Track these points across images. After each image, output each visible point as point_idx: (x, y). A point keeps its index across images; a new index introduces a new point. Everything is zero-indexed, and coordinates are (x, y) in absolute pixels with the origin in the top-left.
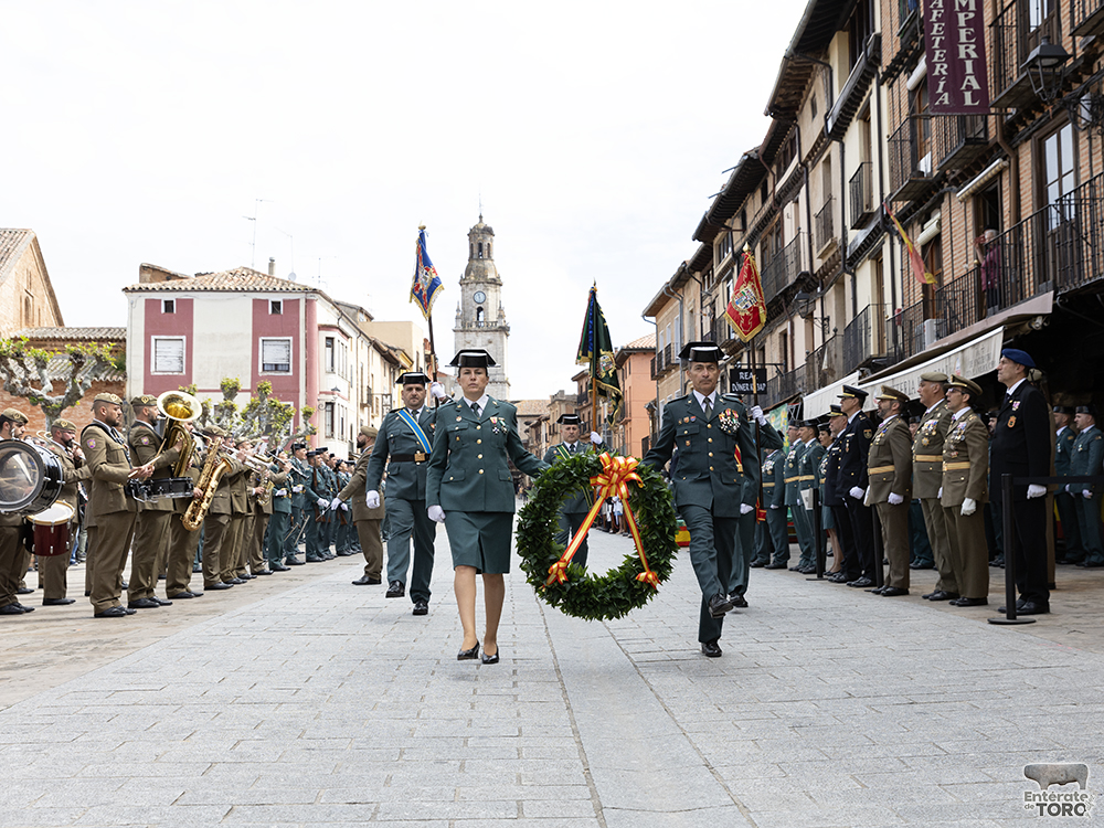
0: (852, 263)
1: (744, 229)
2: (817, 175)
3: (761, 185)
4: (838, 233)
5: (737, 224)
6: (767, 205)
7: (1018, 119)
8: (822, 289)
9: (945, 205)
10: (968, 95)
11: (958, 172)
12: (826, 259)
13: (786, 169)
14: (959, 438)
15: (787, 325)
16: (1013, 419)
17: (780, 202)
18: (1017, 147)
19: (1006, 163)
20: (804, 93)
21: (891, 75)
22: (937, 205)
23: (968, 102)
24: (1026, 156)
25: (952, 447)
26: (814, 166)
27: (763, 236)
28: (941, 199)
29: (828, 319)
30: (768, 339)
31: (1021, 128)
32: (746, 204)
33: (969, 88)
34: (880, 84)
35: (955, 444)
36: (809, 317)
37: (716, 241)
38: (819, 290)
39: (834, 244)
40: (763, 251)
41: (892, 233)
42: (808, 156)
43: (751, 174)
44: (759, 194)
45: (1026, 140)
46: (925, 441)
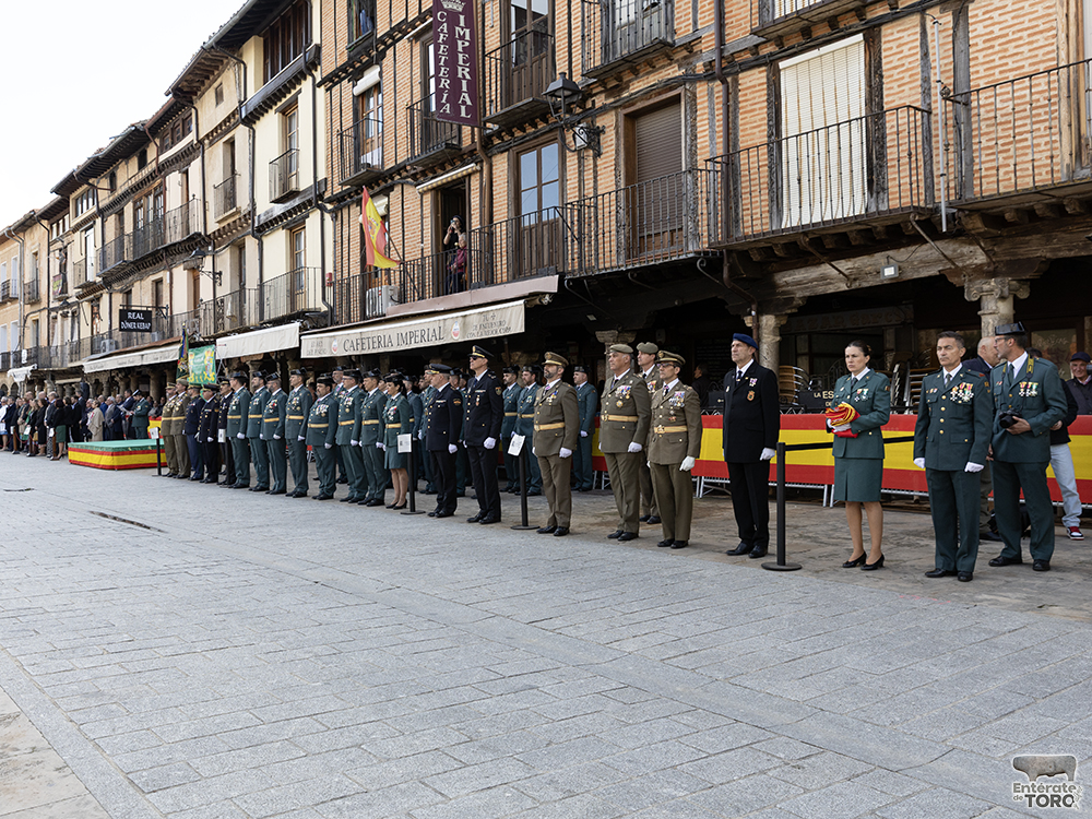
0: (261, 231)
1: (113, 188)
2: (216, 153)
3: (138, 153)
4: (243, 203)
5: (104, 183)
6: (145, 172)
7: (498, 134)
8: (214, 248)
9: (396, 194)
10: (463, 108)
11: (420, 169)
12: (225, 224)
13: (173, 144)
14: (679, 405)
15: (165, 275)
16: (752, 393)
17: (163, 169)
18: (491, 157)
19: (478, 168)
20: (207, 82)
21: (332, 80)
22: (386, 192)
23: (463, 114)
24: (501, 164)
25: (672, 412)
26: (211, 144)
27: (136, 197)
28: (391, 188)
29: (220, 273)
30: (137, 284)
31: (497, 142)
32: (117, 167)
33: (464, 103)
34: (316, 86)
35: (674, 409)
36: (194, 271)
37: (73, 196)
38: (210, 248)
39: (238, 212)
40: (136, 210)
41: (323, 209)
42: (207, 136)
43: (133, 144)
44: (134, 162)
45: (502, 152)
46: (620, 403)
